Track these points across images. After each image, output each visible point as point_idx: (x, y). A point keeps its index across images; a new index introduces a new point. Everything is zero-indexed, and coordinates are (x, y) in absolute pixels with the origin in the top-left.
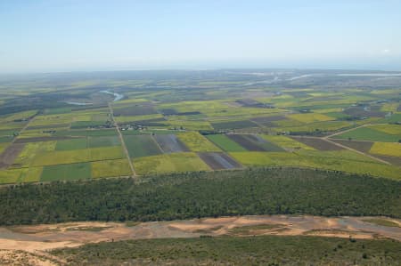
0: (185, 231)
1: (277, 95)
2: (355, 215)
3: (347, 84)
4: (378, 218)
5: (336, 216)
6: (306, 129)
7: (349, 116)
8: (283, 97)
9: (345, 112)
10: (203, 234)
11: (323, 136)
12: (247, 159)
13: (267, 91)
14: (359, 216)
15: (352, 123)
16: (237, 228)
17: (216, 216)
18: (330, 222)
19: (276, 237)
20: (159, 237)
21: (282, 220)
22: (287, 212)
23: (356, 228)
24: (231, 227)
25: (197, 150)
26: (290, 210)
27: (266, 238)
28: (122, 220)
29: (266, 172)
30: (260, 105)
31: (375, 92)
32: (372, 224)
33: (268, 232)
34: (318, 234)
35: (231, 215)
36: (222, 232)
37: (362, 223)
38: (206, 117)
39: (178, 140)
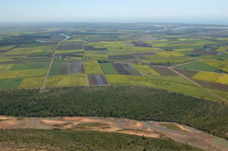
1: (159, 39)
2: (157, 121)
3: (205, 33)
5: (144, 120)
6: (163, 61)
7: (194, 54)
8: (162, 40)
9: (193, 51)
11: (170, 66)
12: (115, 79)
13: (154, 37)
14: (160, 121)
15: (193, 58)
16: (79, 124)
17: (72, 116)
18: (139, 124)
19: (98, 132)
20: (31, 127)
22: (115, 116)
24: (76, 123)
25: (88, 72)
27: (92, 134)
28: (17, 115)
29: (120, 88)
30: (145, 45)
31: (220, 39)
32: (165, 127)
33: (95, 129)
34: (126, 132)
35: (81, 116)
36: (69, 126)
37: (158, 126)
38: (109, 51)
39: (82, 66)
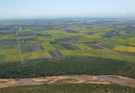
0: (38, 82)
1: (81, 28)
2: (104, 75)
3: (108, 24)
4: (113, 75)
5: (97, 75)
6: (90, 41)
7: (107, 36)
8: (84, 29)
9: (106, 34)
10: (44, 83)
11: (96, 43)
12: (66, 53)
13: (78, 26)
14: (106, 75)
15: (108, 39)
16: (58, 80)
17: (51, 76)
18: (95, 78)
19: (73, 84)
20: (28, 84)
21: (76, 77)
22: (78, 74)
23: (104, 80)
24: (56, 80)
25: (47, 50)
26: (80, 73)
27: (69, 85)
28: (14, 78)
29: (72, 58)
30: (74, 32)
31: (118, 26)
32: (111, 78)
33: (70, 82)
34: (89, 82)
35: (57, 75)
36: (52, 82)
37: (106, 77)
38: (53, 36)
39: (41, 46)
